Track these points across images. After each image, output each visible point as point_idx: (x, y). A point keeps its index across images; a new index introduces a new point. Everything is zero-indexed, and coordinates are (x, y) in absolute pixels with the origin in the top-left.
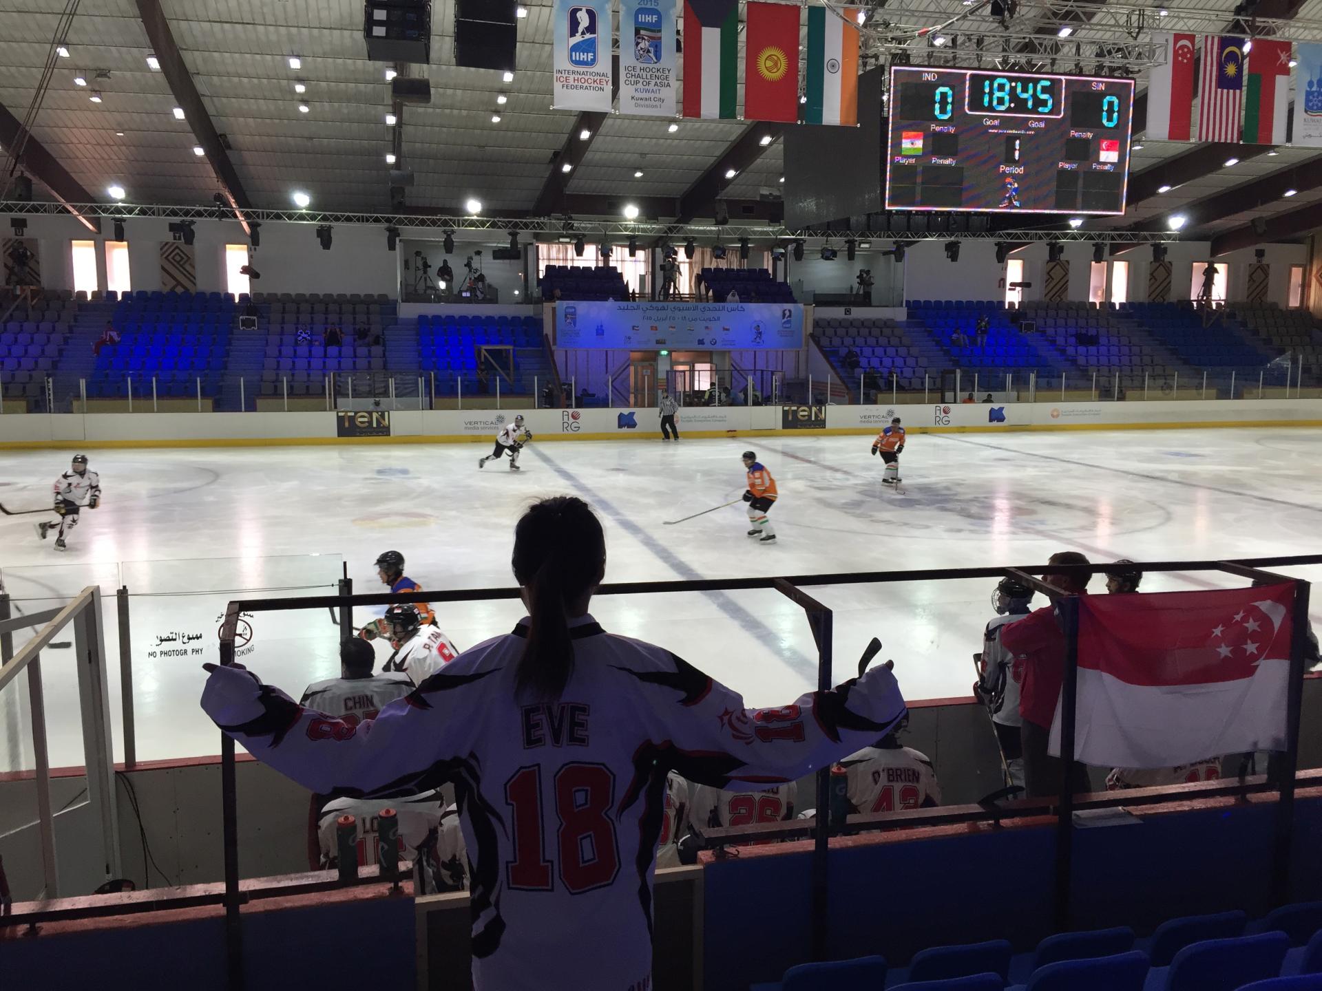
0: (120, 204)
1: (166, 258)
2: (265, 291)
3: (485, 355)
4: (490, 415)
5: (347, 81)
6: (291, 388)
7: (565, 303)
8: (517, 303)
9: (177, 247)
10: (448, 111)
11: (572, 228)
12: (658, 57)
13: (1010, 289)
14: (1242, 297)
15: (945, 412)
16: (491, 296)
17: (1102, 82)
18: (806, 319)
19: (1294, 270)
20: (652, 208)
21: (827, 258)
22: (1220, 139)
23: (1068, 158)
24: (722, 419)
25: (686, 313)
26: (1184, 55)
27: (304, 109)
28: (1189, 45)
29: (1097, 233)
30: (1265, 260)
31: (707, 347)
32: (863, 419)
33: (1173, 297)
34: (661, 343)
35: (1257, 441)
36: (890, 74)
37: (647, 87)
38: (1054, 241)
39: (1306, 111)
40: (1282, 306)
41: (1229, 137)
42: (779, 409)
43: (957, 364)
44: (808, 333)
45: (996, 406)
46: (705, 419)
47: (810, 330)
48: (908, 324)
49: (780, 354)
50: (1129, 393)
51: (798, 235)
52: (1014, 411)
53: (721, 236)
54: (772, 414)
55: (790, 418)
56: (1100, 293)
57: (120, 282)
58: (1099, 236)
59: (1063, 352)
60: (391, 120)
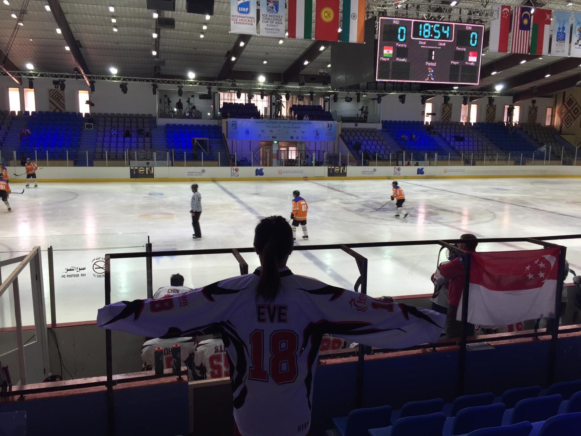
0: (31, 72)
1: (52, 96)
2: (97, 112)
3: (196, 143)
4: (199, 169)
5: (135, 17)
6: (109, 156)
7: (232, 120)
8: (211, 119)
9: (57, 91)
10: (180, 32)
11: (235, 86)
12: (277, 10)
13: (426, 116)
14: (525, 121)
15: (398, 170)
16: (199, 116)
17: (470, 26)
18: (338, 128)
19: (548, 109)
20: (271, 77)
21: (348, 101)
22: (520, 52)
23: (455, 60)
24: (302, 172)
25: (285, 125)
26: (506, 15)
27: (115, 30)
28: (509, 11)
29: (465, 92)
30: (536, 105)
31: (295, 140)
32: (363, 173)
33: (496, 120)
34: (274, 138)
35: (532, 184)
36: (379, 21)
37: (272, 24)
38: (446, 95)
39: (557, 41)
40: (542, 125)
41: (524, 51)
42: (326, 168)
43: (403, 149)
44: (339, 134)
45: (420, 167)
46: (294, 172)
47: (340, 133)
48: (382, 131)
49: (326, 143)
50: (477, 162)
51: (335, 91)
52: (428, 170)
53: (302, 91)
54: (323, 170)
55: (331, 172)
56: (465, 118)
57: (31, 107)
58: (466, 93)
59: (449, 144)
60: (155, 36)
